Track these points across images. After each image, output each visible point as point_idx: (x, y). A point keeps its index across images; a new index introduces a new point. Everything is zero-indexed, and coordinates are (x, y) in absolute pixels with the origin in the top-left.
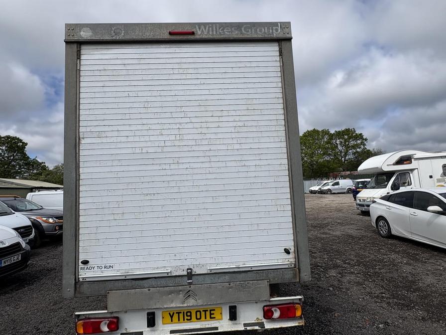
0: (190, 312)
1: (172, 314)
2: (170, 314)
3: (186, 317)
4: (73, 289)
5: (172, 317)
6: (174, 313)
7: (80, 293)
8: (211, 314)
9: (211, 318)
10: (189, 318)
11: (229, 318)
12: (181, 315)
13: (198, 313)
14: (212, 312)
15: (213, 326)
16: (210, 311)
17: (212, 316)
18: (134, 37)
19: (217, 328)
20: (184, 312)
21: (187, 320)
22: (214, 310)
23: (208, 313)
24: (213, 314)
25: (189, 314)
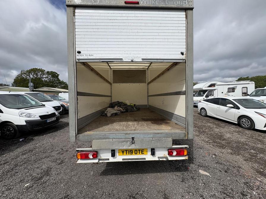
0: (132, 151)
1: (123, 151)
2: (122, 151)
3: (130, 153)
4: (75, 138)
5: (123, 152)
6: (124, 151)
7: (78, 140)
8: (142, 152)
9: (142, 153)
10: (131, 153)
11: (150, 154)
12: (128, 152)
13: (136, 151)
14: (143, 151)
15: (143, 157)
16: (142, 150)
17: (143, 153)
18: (105, 4)
19: (145, 159)
20: (129, 151)
21: (130, 154)
22: (144, 150)
23: (141, 151)
24: (143, 152)
25: (131, 151)
